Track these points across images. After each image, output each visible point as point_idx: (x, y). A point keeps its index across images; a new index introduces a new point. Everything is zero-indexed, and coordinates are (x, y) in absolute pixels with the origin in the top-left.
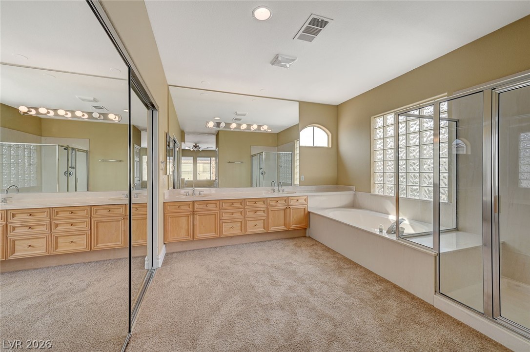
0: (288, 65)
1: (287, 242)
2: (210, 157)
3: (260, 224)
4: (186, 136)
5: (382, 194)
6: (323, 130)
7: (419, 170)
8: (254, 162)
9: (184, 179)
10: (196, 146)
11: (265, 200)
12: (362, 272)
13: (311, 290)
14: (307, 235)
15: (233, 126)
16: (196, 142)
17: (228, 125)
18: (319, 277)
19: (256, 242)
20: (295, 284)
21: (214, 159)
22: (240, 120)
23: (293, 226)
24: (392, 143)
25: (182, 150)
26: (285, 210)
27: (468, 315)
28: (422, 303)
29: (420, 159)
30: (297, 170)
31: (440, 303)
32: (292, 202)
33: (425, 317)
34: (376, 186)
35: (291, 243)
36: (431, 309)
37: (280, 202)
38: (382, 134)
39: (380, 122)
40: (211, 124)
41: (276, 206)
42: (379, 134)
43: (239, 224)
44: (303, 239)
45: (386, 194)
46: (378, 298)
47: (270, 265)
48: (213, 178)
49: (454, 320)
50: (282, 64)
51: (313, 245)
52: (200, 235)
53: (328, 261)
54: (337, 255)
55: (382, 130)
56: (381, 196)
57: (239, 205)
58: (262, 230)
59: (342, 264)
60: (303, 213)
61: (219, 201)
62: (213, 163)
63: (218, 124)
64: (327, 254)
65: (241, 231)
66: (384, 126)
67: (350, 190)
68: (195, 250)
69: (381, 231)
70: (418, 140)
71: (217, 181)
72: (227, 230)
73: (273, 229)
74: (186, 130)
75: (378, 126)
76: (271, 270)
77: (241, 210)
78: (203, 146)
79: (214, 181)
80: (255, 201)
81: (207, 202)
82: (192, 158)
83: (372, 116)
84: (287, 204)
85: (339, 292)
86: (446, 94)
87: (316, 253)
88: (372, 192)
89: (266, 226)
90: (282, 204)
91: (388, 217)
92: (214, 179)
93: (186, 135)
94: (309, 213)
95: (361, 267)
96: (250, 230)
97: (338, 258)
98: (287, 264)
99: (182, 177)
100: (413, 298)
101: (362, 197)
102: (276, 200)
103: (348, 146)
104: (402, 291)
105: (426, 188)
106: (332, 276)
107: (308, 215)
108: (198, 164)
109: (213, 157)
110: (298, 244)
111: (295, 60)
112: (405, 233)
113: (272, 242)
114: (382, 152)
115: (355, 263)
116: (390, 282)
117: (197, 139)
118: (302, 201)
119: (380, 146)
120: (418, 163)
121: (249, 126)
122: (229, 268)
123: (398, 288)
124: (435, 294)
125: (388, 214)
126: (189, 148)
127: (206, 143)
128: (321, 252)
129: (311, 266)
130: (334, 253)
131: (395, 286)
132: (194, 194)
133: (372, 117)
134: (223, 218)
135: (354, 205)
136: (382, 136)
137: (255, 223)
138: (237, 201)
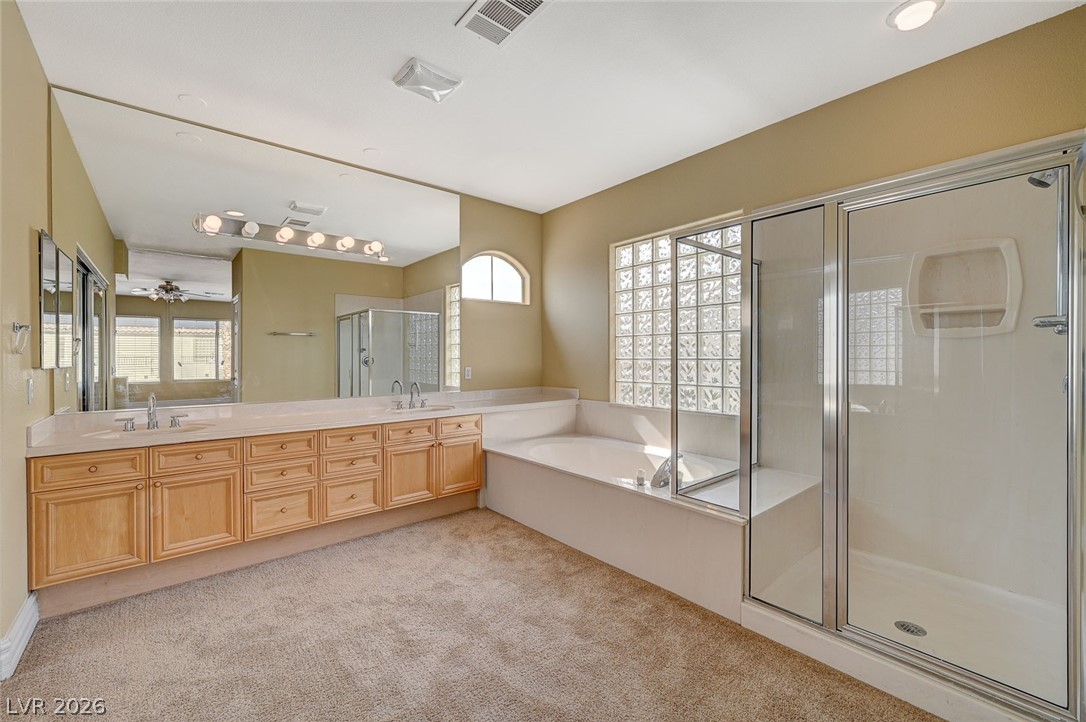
0: (437, 95)
1: (435, 528)
2: (217, 319)
3: (365, 491)
4: (132, 258)
5: (631, 403)
6: (512, 264)
7: (695, 355)
8: (345, 335)
9: (123, 380)
10: (168, 288)
11: (377, 431)
12: (604, 575)
13: (502, 648)
14: (481, 506)
15: (286, 234)
16: (169, 277)
17: (267, 231)
18: (518, 607)
19: (354, 540)
20: (462, 639)
21: (228, 324)
22: (304, 224)
23: (449, 489)
24: (648, 299)
25: (117, 296)
26: (428, 451)
27: (798, 631)
28: (722, 623)
29: (697, 333)
30: (454, 353)
31: (753, 618)
32: (446, 430)
33: (733, 655)
34: (619, 387)
35: (443, 530)
36: (739, 634)
37: (416, 433)
38: (631, 281)
39: (625, 256)
40: (213, 224)
41: (407, 442)
42: (624, 281)
43: (304, 498)
44: (472, 515)
45: (638, 403)
46: (645, 632)
47: (393, 598)
48: (226, 374)
49: (777, 646)
50: (424, 87)
51: (496, 528)
52: (172, 546)
53: (534, 563)
54: (550, 545)
55: (630, 273)
56: (629, 408)
57: (303, 446)
58: (368, 506)
59: (563, 565)
60: (470, 455)
61: (238, 442)
62: (226, 338)
63: (238, 227)
64: (530, 545)
65: (310, 516)
66: (634, 266)
67: (569, 397)
68: (156, 591)
69: (641, 484)
70: (694, 297)
71: (236, 382)
72: (264, 519)
73: (399, 500)
74: (131, 240)
75: (622, 265)
76: (398, 614)
77: (309, 461)
78: (191, 290)
79: (225, 382)
80: (350, 434)
81: (197, 448)
82: (156, 321)
83: (612, 243)
84: (432, 437)
85: (567, 638)
86: (741, 211)
87: (504, 548)
88: (612, 401)
89: (380, 496)
90: (423, 438)
91: (643, 449)
92: (229, 376)
93: (130, 253)
94: (485, 452)
95: (602, 564)
96: (336, 512)
97: (552, 551)
98: (441, 587)
99: (119, 374)
100: (705, 615)
101: (594, 412)
102: (408, 428)
103: (564, 302)
104: (684, 605)
105: (707, 390)
106: (547, 598)
107: (483, 457)
108: (176, 339)
109: (224, 319)
110: (462, 531)
111: (455, 83)
112: (686, 483)
113: (398, 533)
114: (631, 318)
115: (589, 558)
116: (659, 588)
117: (170, 267)
118: (469, 427)
119: (626, 305)
120: (694, 342)
121: (331, 239)
122: (271, 631)
123: (676, 600)
124: (743, 601)
125: (644, 443)
126: (144, 293)
127: (202, 280)
128: (514, 543)
129: (497, 583)
130: (544, 539)
131: (671, 597)
132: (152, 424)
133: (612, 246)
134: (251, 488)
135: (576, 429)
136: (630, 286)
137: (351, 490)
138: (296, 437)
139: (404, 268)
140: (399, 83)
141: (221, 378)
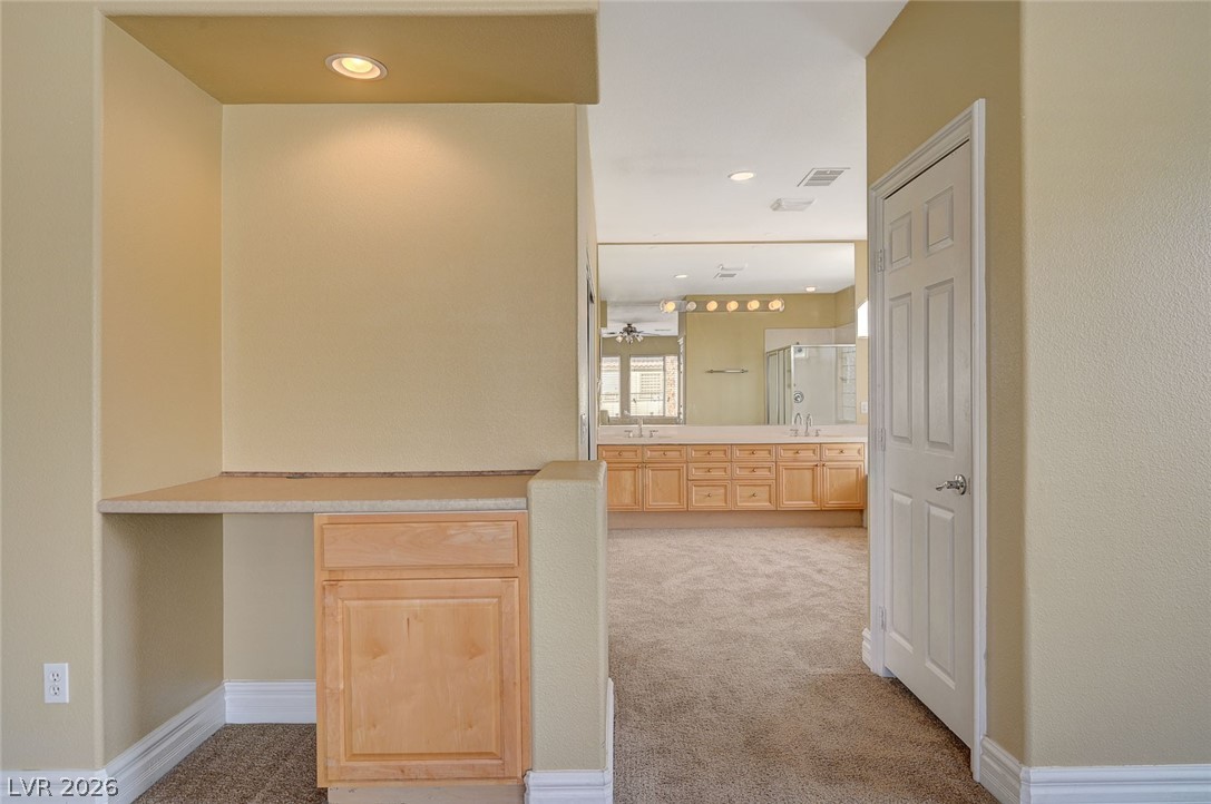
0: (803, 209)
2: (664, 354)
3: (763, 492)
4: (610, 311)
10: (629, 330)
11: (772, 448)
16: (630, 321)
19: (756, 527)
21: (674, 359)
23: (833, 503)
26: (813, 470)
32: (830, 454)
37: (802, 453)
41: (795, 461)
43: (722, 491)
48: (672, 410)
52: (653, 503)
57: (721, 454)
58: (765, 505)
60: (854, 478)
61: (685, 449)
62: (673, 374)
65: (726, 502)
72: (700, 499)
73: (788, 504)
74: (612, 299)
77: (725, 464)
78: (647, 329)
80: (752, 448)
81: (665, 447)
82: (618, 358)
84: (817, 458)
89: (773, 498)
90: (808, 458)
92: (675, 412)
93: (608, 307)
94: (865, 478)
96: (742, 503)
102: (796, 449)
107: (864, 482)
109: (670, 354)
110: (837, 534)
113: (788, 529)
117: (633, 314)
118: (851, 453)
127: (655, 321)
134: (693, 477)
137: (756, 490)
138: (716, 447)
139: (836, 294)
140: (775, 209)
141: (667, 414)
